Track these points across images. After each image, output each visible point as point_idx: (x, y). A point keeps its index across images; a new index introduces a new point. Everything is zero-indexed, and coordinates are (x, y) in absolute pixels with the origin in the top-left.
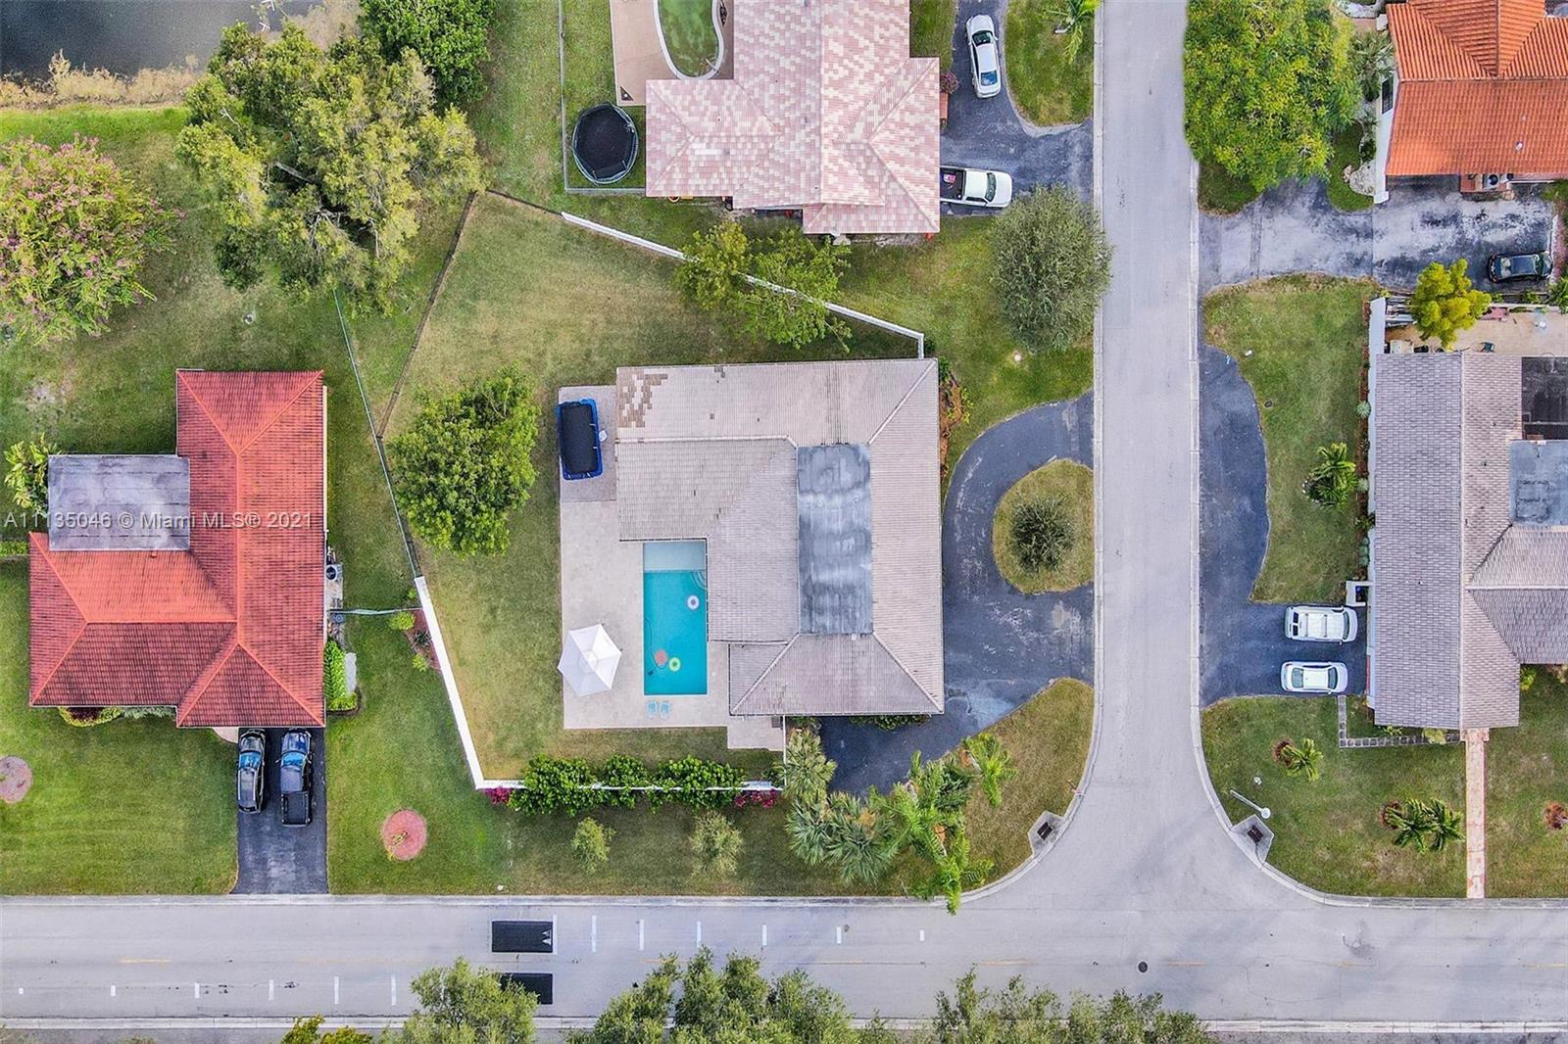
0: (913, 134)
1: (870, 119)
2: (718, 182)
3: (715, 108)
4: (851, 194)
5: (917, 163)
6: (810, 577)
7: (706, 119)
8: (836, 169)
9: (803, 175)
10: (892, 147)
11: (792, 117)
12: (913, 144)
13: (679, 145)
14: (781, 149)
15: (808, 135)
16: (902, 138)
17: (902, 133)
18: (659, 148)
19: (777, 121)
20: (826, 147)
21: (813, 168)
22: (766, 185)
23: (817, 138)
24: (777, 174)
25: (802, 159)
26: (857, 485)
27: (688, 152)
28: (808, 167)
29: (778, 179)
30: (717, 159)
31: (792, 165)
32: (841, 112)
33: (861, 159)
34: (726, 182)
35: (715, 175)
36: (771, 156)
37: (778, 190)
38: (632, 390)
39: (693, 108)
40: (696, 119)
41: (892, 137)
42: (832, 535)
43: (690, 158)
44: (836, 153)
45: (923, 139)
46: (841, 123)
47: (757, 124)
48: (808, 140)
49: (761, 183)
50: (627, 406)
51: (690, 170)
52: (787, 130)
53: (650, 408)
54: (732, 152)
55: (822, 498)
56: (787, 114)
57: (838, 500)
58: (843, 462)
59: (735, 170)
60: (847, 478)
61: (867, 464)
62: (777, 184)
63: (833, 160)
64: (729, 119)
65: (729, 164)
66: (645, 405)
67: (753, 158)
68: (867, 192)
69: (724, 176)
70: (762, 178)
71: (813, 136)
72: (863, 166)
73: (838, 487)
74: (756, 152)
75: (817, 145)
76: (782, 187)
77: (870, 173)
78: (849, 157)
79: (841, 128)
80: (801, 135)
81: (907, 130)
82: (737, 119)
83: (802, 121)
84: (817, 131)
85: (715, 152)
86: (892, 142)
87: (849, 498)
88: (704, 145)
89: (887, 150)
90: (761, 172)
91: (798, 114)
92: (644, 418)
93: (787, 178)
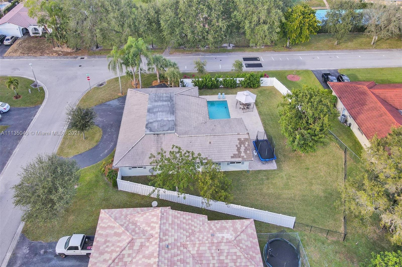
0: (106, 249)
1: (131, 252)
2: (216, 225)
3: (222, 258)
4: (145, 216)
5: (107, 236)
6: (170, 103)
7: (226, 251)
8: (152, 225)
9: (170, 222)
10: (119, 239)
11: (176, 250)
12: (107, 244)
13: (240, 238)
14: (182, 236)
15: (166, 240)
16: (113, 245)
17: (112, 248)
18: (251, 239)
19: (185, 250)
20: (157, 233)
21: (164, 224)
22: (190, 222)
23: (161, 237)
24: (185, 225)
25: (170, 229)
26: (151, 123)
27: (234, 235)
28: (167, 225)
29: (184, 223)
30: (217, 233)
31: (176, 227)
32: (147, 252)
33: (137, 231)
34: (212, 225)
35: (218, 227)
36: (188, 234)
37: (184, 218)
38: (245, 151)
39: (235, 257)
40: (232, 251)
41: (118, 244)
42: (162, 111)
43: (232, 232)
44: (151, 232)
45: (101, 248)
46: (148, 247)
47: (196, 249)
48: (167, 237)
49: (193, 223)
50: (246, 146)
51: (232, 228)
52: (179, 244)
53: (237, 145)
54: (209, 235)
55: (165, 119)
56: (179, 252)
57: (159, 119)
58: (156, 128)
59: (207, 229)
60: (155, 124)
61: (146, 128)
62: (185, 221)
63: (153, 228)
64: (213, 251)
65: (211, 231)
66: (239, 146)
67: (198, 234)
68: (136, 219)
69: (213, 227)
70: (192, 225)
71: (164, 238)
72: (137, 229)
73: (159, 122)
74: (196, 236)
75: (162, 234)
76: (182, 219)
77: (134, 227)
78: (144, 232)
79: (147, 244)
80: (171, 240)
81: (109, 250)
82: (208, 251)
83: (170, 247)
84: (161, 240)
85: (219, 235)
86: (119, 241)
87: (155, 120)
88: (226, 237)
89: (122, 237)
90: (193, 228)
91: (173, 251)
92: (238, 142)
93: (179, 222)
